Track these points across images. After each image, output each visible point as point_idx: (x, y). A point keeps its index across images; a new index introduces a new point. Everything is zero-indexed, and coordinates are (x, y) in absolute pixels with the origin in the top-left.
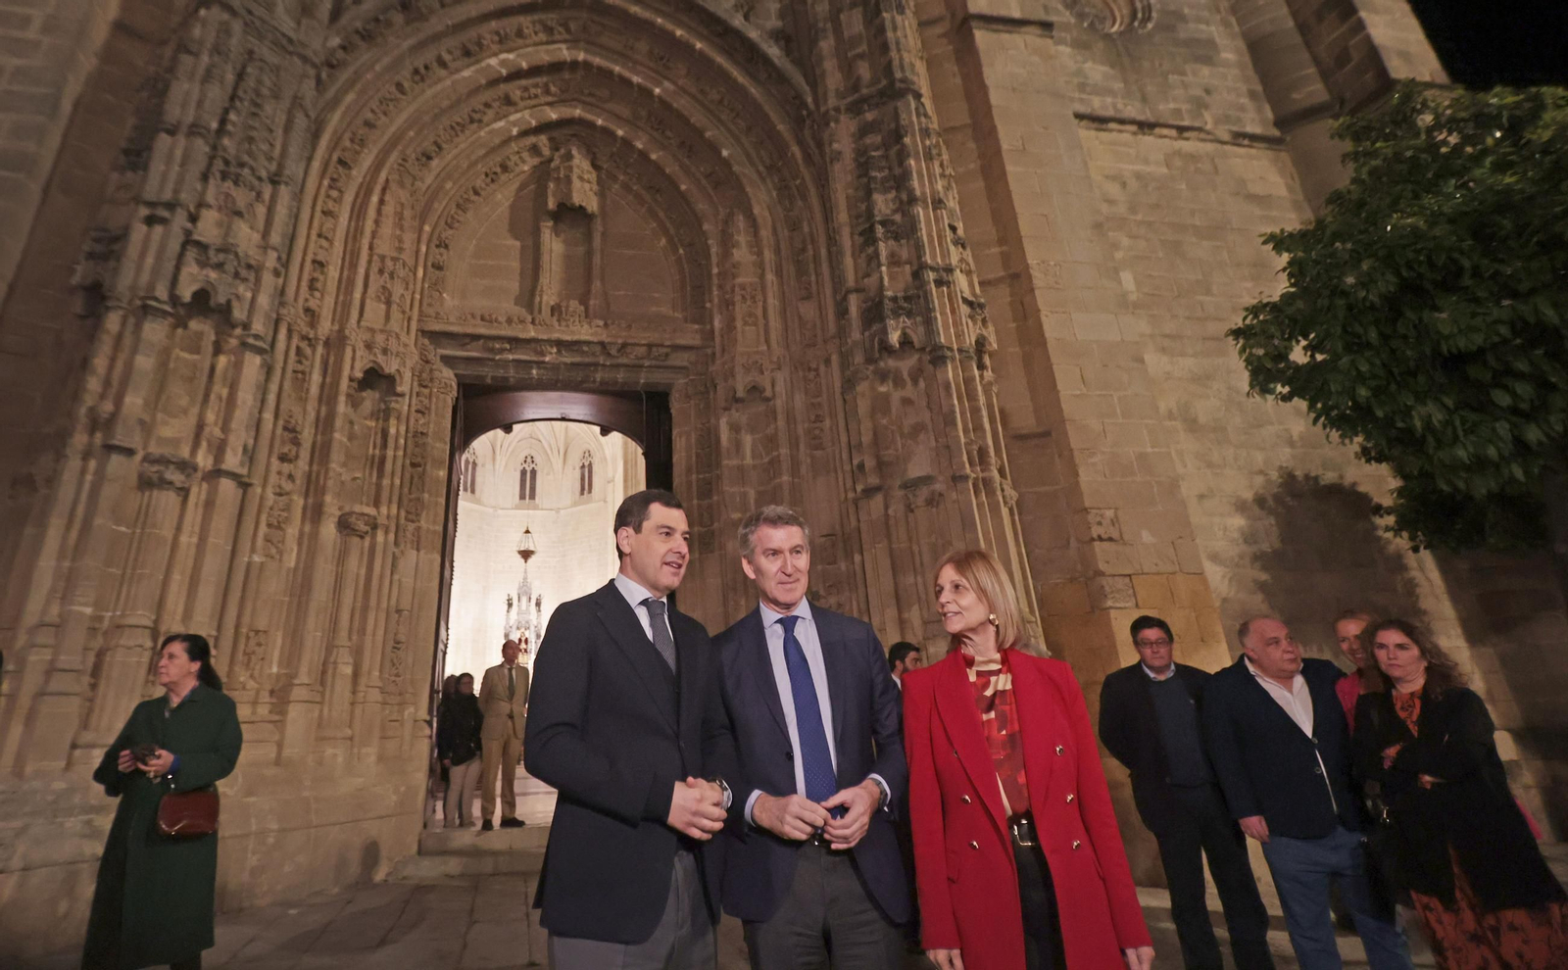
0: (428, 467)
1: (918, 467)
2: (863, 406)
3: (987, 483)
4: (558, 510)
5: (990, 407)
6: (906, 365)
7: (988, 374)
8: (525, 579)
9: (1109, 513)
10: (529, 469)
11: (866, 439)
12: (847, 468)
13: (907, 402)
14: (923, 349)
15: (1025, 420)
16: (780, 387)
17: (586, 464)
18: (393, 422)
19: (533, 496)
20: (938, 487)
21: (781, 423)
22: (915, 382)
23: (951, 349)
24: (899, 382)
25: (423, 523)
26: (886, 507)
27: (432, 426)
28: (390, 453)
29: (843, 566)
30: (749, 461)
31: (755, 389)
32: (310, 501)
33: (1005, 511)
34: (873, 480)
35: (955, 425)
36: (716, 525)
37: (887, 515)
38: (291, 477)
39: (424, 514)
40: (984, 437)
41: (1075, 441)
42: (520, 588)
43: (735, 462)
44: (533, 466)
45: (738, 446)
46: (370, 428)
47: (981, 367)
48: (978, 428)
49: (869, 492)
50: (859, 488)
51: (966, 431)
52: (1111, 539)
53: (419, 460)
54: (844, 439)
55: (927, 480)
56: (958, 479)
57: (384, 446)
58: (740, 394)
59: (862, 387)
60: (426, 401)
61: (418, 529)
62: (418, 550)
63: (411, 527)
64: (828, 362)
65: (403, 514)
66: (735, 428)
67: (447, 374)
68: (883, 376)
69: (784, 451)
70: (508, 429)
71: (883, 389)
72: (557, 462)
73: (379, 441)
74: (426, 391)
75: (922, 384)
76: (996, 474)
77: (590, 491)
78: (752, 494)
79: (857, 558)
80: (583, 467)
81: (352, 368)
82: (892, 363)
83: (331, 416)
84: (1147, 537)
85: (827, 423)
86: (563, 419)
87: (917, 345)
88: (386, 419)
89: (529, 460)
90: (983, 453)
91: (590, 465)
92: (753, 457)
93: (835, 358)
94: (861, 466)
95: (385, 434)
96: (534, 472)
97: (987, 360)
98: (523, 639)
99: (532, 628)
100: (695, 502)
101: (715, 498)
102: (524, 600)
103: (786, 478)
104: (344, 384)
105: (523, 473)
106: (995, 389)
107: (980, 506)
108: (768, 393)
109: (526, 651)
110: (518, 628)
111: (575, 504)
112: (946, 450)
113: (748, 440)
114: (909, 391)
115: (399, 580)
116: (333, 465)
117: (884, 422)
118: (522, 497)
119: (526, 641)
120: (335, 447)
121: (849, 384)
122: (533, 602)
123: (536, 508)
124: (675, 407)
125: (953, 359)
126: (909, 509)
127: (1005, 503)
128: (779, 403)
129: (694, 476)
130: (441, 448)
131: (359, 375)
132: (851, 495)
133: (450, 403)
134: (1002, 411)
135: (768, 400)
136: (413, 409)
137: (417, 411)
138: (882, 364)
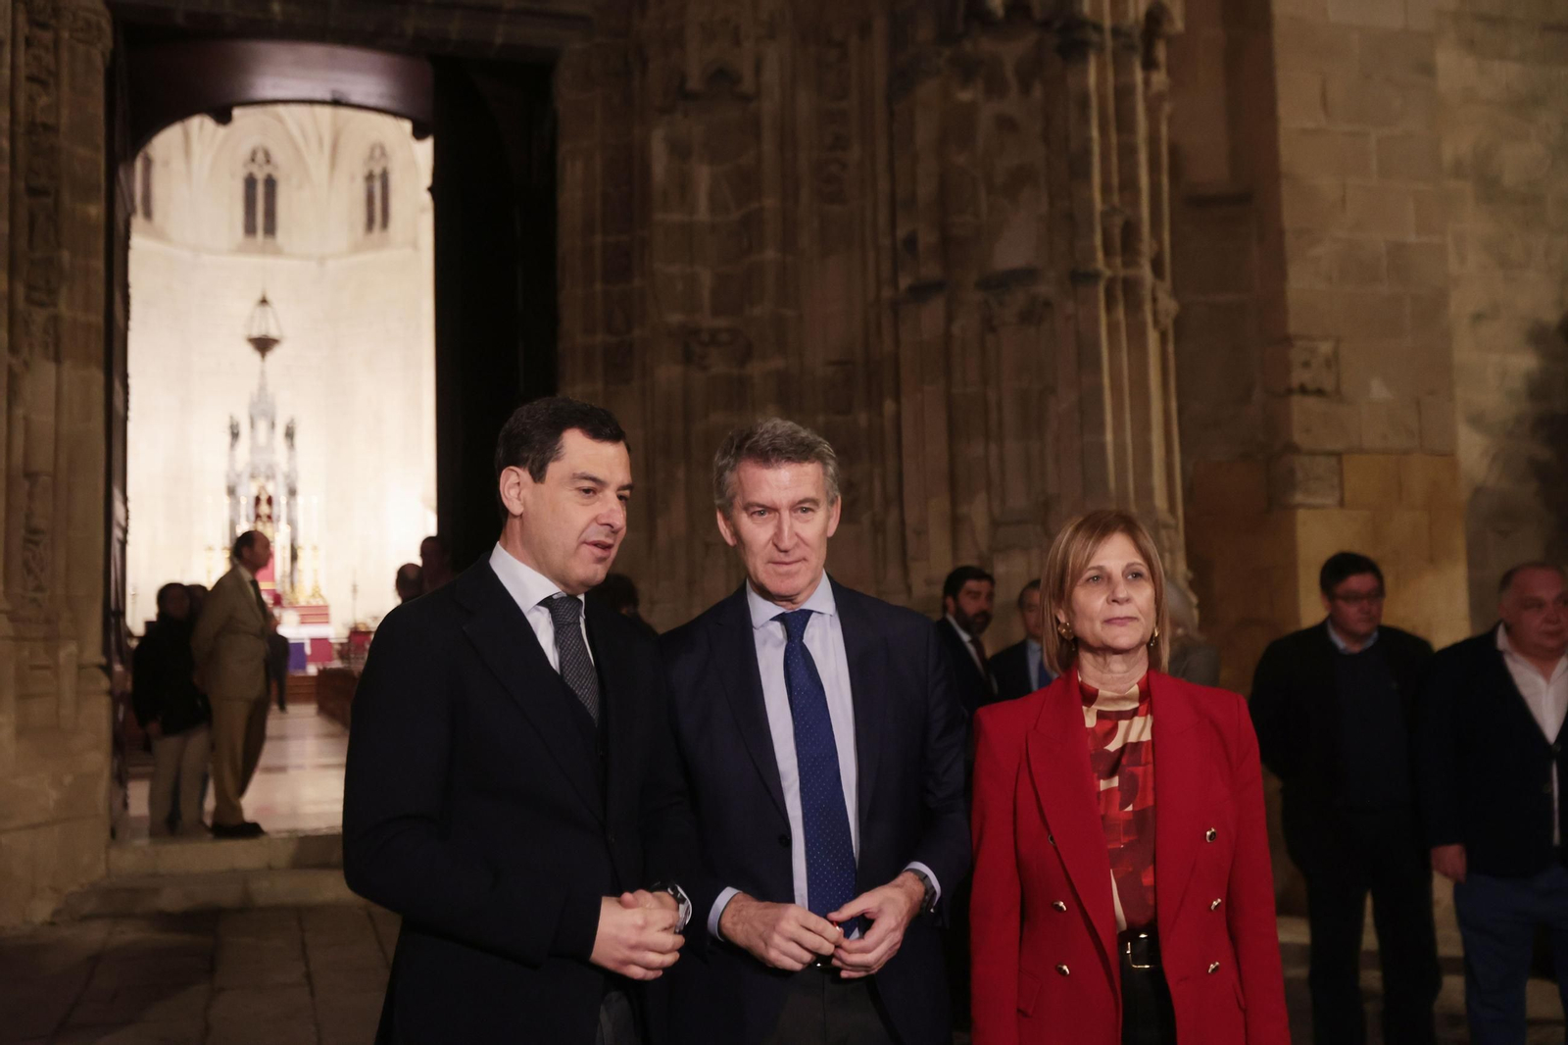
0: (66, 198)
1: (1013, 250)
2: (925, 132)
3: (1131, 287)
4: (322, 260)
5: (1153, 140)
6: (1011, 52)
7: (1160, 79)
8: (262, 388)
9: (1325, 348)
10: (260, 176)
11: (926, 190)
12: (885, 242)
13: (1006, 124)
14: (1046, 24)
15: (1211, 169)
16: (771, 75)
17: (377, 171)
19: (270, 229)
20: (1045, 289)
21: (768, 146)
22: (1026, 88)
23: (1098, 28)
24: (995, 87)
25: (63, 309)
26: (950, 318)
27: (65, 112)
29: (863, 419)
30: (703, 214)
31: (722, 77)
33: (1153, 338)
34: (931, 270)
35: (1087, 175)
36: (637, 332)
37: (948, 336)
39: (64, 291)
40: (1135, 202)
41: (1291, 216)
42: (253, 405)
43: (676, 217)
44: (267, 170)
45: (683, 186)
47: (1149, 64)
48: (1129, 184)
49: (921, 292)
50: (905, 282)
51: (1106, 189)
52: (1320, 392)
53: (44, 181)
54: (883, 185)
55: (1027, 275)
56: (1081, 277)
58: (694, 83)
59: (927, 90)
60: (48, 59)
61: (55, 320)
62: (57, 360)
63: (40, 316)
64: (865, 30)
65: (21, 291)
66: (680, 151)
68: (967, 70)
69: (770, 202)
70: (223, 117)
71: (965, 96)
72: (317, 164)
74: (47, 36)
75: (1037, 92)
76: (1147, 272)
77: (385, 224)
79: (889, 406)
80: (370, 177)
82: (986, 45)
84: (1378, 390)
85: (855, 153)
86: (336, 103)
87: (1038, 12)
89: (260, 157)
90: (1130, 231)
91: (385, 177)
92: (713, 210)
93: (880, 25)
94: (911, 242)
96: (271, 184)
97: (1161, 52)
98: (264, 498)
99: (280, 478)
100: (598, 287)
101: (637, 282)
102: (262, 426)
103: (770, 254)
105: (250, 183)
106: (1167, 108)
107: (1113, 328)
108: (747, 85)
109: (269, 517)
110: (253, 477)
111: (356, 249)
112: (1068, 221)
113: (703, 175)
114: (1010, 105)
115: (26, 419)
117: (961, 159)
118: (250, 229)
119: (270, 501)
121: (903, 80)
122: (280, 430)
123: (278, 252)
125: (1101, 49)
126: (989, 325)
127: (1156, 322)
128: (768, 107)
129: (598, 239)
130: (87, 156)
132: (887, 293)
133: (99, 63)
134: (1174, 151)
135: (746, 99)
136: (22, 73)
137: (31, 79)
138: (968, 46)
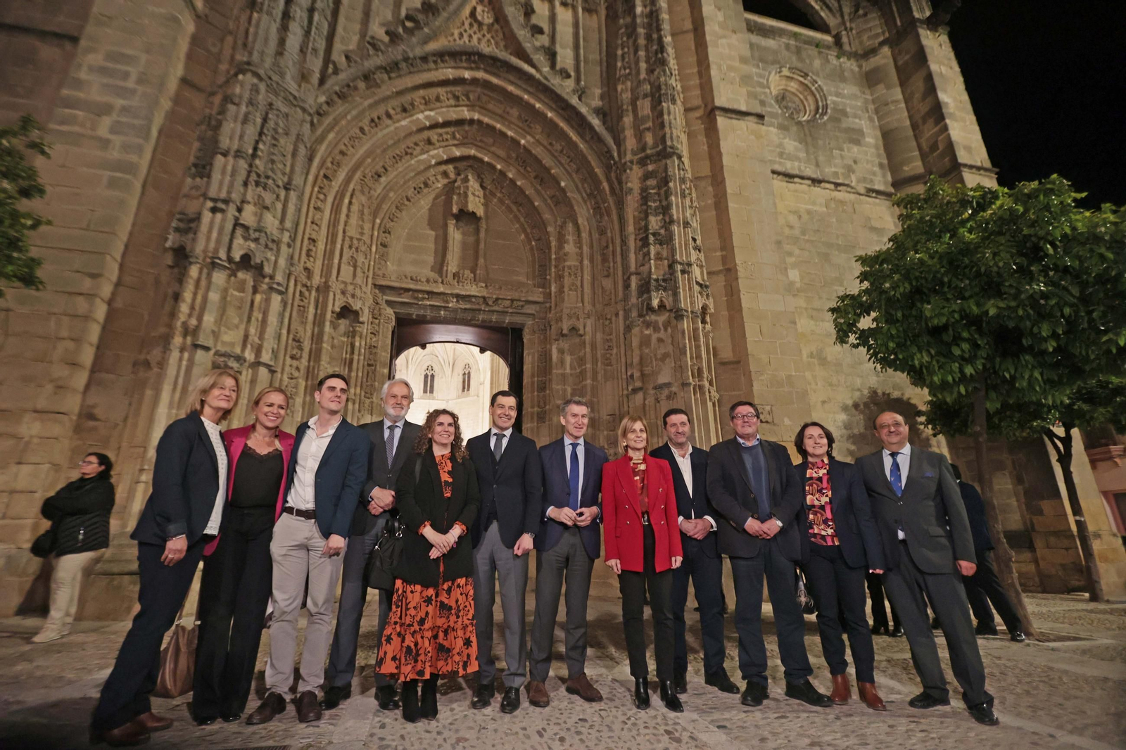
0: (379, 366)
1: (663, 379)
2: (635, 342)
3: (701, 387)
4: (448, 401)
5: (707, 345)
6: (661, 319)
7: (708, 327)
9: (768, 408)
10: (429, 374)
11: (636, 360)
12: (624, 377)
13: (660, 340)
14: (671, 310)
15: (727, 354)
16: (588, 329)
17: (467, 372)
18: (357, 339)
19: (432, 391)
20: (674, 389)
21: (588, 349)
22: (666, 330)
23: (687, 311)
24: (656, 329)
26: (645, 399)
27: (380, 342)
28: (356, 357)
30: (568, 371)
31: (574, 329)
32: (309, 383)
33: (710, 404)
34: (638, 384)
35: (685, 354)
36: (547, 407)
37: (644, 404)
38: (298, 369)
40: (701, 362)
41: (753, 368)
43: (560, 371)
44: (432, 372)
45: (562, 362)
46: (343, 342)
47: (704, 322)
48: (699, 357)
49: (635, 391)
50: (630, 389)
51: (691, 358)
52: (767, 422)
53: (372, 362)
54: (623, 360)
55: (668, 385)
56: (685, 385)
57: (352, 353)
58: (565, 331)
59: (636, 331)
60: (377, 328)
61: (372, 402)
63: (368, 401)
64: (617, 315)
65: (363, 394)
66: (561, 351)
67: (389, 312)
68: (648, 325)
69: (589, 366)
70: (423, 346)
71: (647, 332)
72: (448, 370)
73: (349, 350)
74: (377, 321)
75: (669, 330)
76: (706, 384)
77: (468, 389)
78: (569, 390)
80: (464, 374)
81: (334, 305)
82: (653, 317)
83: (321, 333)
84: (787, 421)
85: (615, 351)
86: (457, 342)
87: (668, 308)
88: (354, 337)
89: (430, 368)
90: (700, 371)
91: (469, 373)
92: (571, 369)
93: (621, 313)
94: (632, 376)
95: (353, 346)
96: (433, 376)
97: (708, 319)
101: (548, 392)
103: (589, 381)
104: (329, 315)
105: (426, 376)
106: (711, 335)
107: (696, 400)
108: (581, 332)
111: (459, 397)
112: (680, 368)
113: (568, 359)
114: (662, 334)
116: (322, 363)
117: (647, 351)
118: (425, 391)
120: (324, 351)
121: (628, 329)
123: (434, 399)
124: (526, 338)
125: (688, 317)
126: (657, 401)
127: (710, 399)
128: (588, 338)
129: (536, 378)
130: (385, 355)
131: (337, 310)
132: (625, 392)
133: (391, 329)
134: (714, 348)
135: (581, 336)
136: (369, 331)
137: (372, 333)
138: (648, 318)
